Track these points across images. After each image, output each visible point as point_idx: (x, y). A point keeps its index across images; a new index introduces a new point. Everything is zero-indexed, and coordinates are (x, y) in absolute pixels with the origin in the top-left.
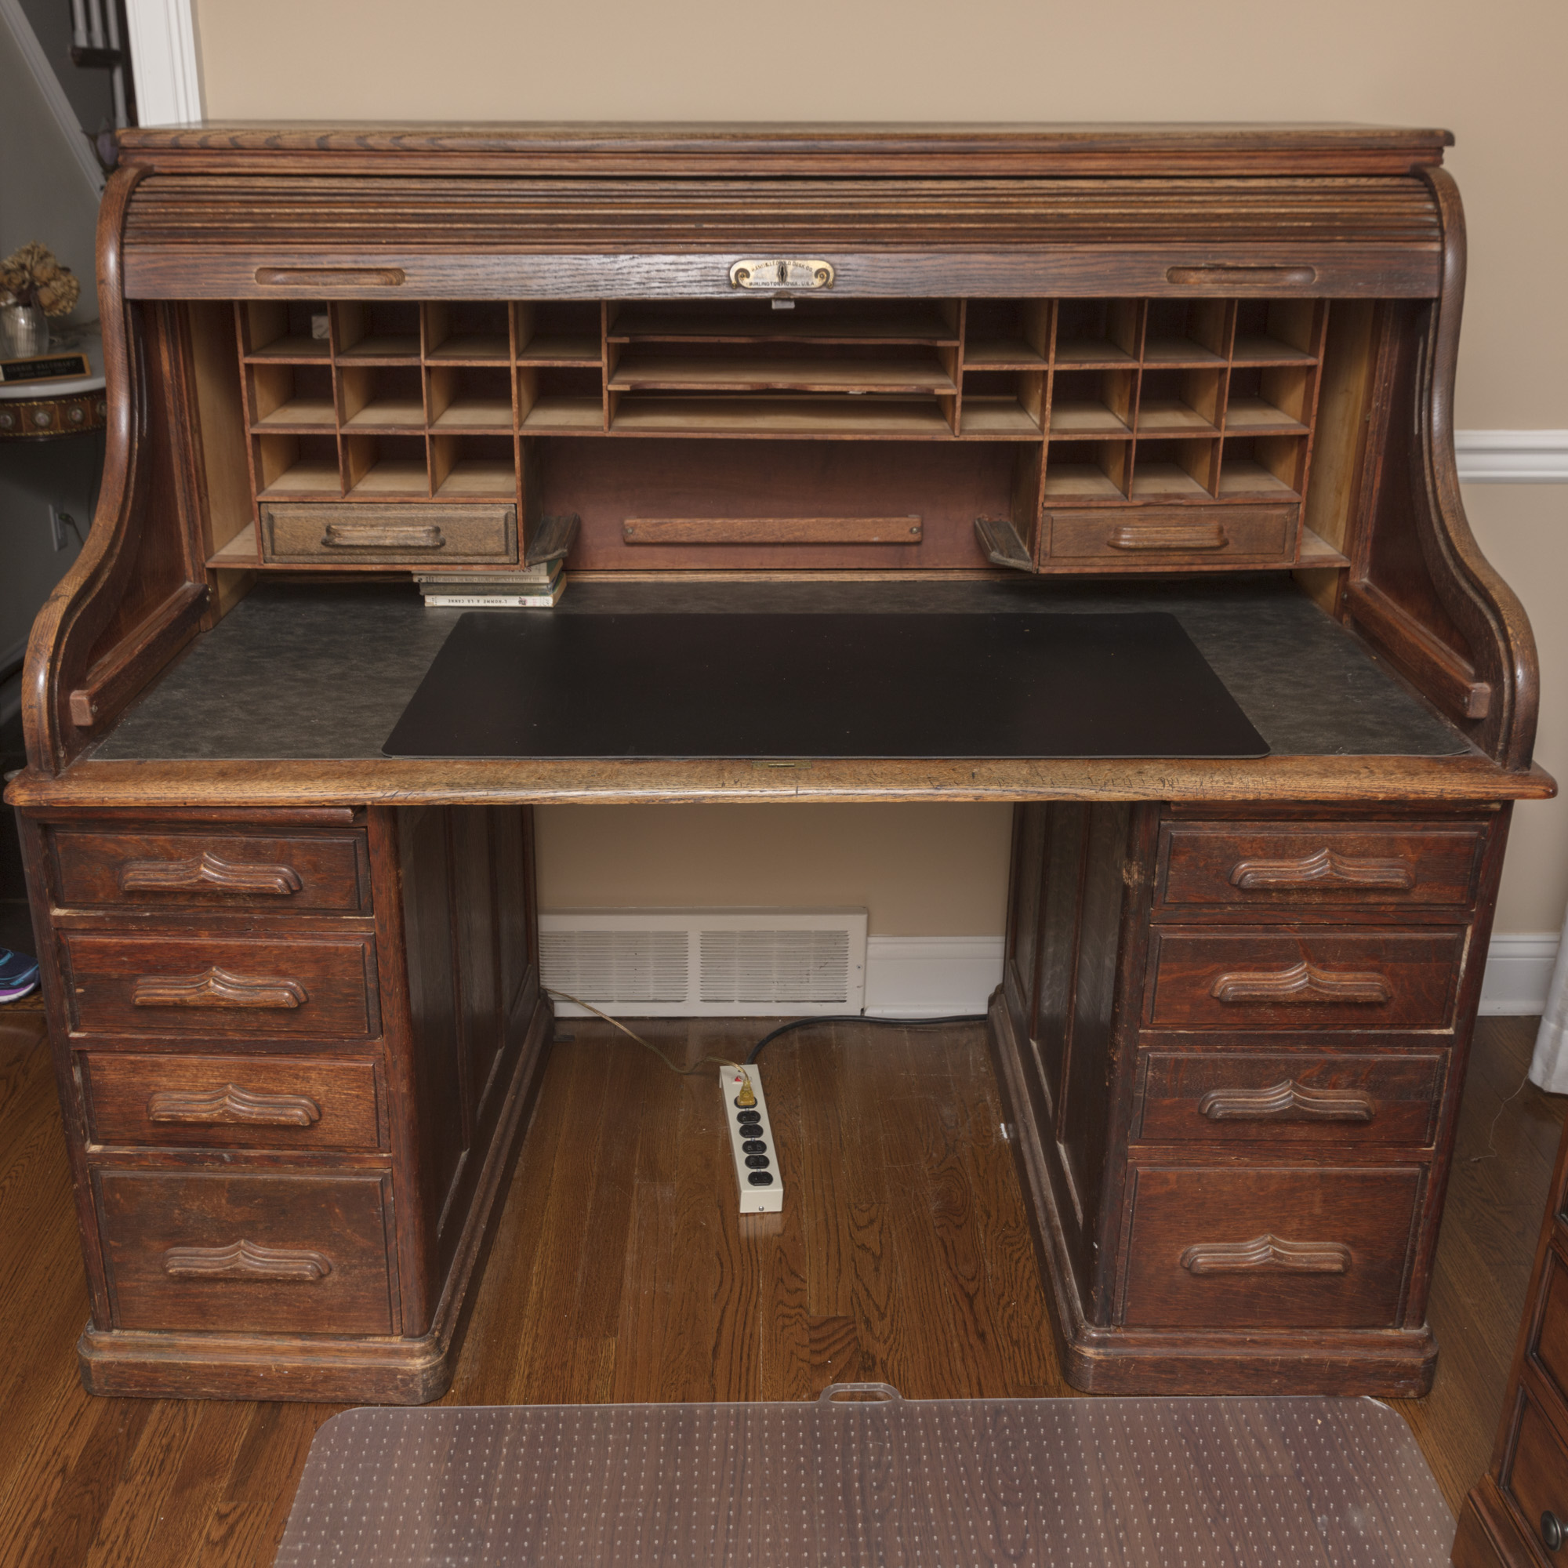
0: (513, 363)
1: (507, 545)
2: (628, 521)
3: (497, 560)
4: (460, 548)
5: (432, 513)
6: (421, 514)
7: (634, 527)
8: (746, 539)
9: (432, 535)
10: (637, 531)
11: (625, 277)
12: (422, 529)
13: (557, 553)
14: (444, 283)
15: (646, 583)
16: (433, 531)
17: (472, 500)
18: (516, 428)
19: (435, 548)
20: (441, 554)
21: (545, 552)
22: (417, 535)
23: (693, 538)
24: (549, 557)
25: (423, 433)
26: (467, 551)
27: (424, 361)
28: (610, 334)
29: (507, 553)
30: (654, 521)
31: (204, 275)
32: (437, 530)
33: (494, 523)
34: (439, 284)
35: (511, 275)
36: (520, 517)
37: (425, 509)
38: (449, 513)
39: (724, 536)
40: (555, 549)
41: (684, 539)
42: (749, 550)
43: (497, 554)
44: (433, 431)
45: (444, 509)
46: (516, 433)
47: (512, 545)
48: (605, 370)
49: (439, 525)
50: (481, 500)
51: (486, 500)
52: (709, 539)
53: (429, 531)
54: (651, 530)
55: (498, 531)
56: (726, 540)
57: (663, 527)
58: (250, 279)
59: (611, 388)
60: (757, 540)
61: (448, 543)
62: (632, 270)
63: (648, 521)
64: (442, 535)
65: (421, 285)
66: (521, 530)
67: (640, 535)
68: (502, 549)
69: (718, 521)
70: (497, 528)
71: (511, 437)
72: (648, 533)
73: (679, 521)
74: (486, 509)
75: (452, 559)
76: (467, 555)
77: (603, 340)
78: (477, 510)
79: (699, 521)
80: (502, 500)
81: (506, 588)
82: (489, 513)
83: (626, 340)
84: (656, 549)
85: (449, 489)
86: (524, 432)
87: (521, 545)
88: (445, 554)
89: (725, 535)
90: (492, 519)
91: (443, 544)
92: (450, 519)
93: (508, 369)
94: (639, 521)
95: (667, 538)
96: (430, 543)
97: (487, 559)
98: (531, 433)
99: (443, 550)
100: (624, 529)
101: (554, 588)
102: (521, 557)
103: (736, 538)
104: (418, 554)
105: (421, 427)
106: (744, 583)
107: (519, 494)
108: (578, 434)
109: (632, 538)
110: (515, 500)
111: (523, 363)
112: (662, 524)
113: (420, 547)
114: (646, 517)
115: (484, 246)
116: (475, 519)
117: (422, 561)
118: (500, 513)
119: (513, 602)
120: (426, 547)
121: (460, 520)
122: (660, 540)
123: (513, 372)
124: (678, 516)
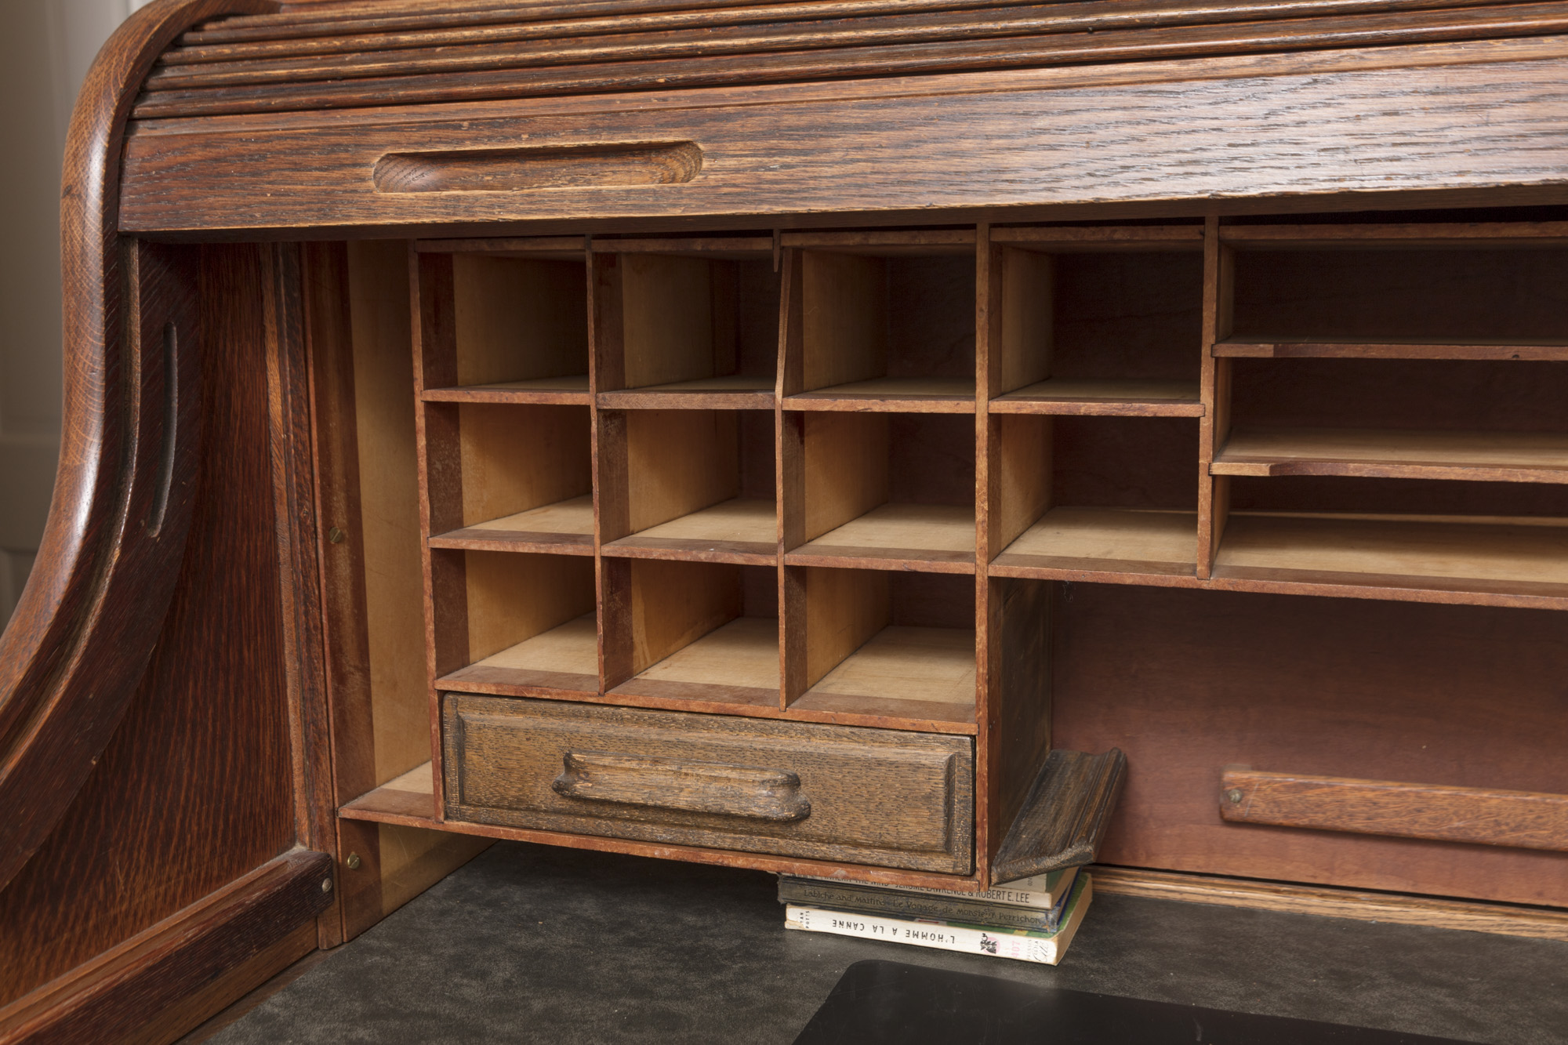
0: (981, 405)
1: (948, 831)
2: (1230, 776)
3: (923, 861)
4: (842, 826)
5: (782, 743)
6: (760, 742)
7: (1246, 788)
8: (1510, 838)
9: (781, 793)
10: (1251, 797)
11: (1292, 133)
12: (759, 777)
13: (1068, 854)
14: (798, 172)
15: (1267, 913)
16: (783, 784)
17: (874, 720)
18: (981, 560)
19: (787, 822)
20: (801, 836)
21: (1041, 850)
22: (747, 790)
23: (1381, 825)
24: (1049, 862)
25: (773, 563)
26: (857, 836)
27: (780, 400)
28: (1222, 338)
29: (947, 849)
30: (1291, 779)
31: (273, 176)
32: (794, 783)
33: (921, 776)
34: (782, 175)
35: (966, 144)
36: (982, 767)
37: (769, 732)
38: (820, 745)
39: (1454, 827)
40: (1066, 843)
41: (1359, 825)
42: (1512, 859)
43: (924, 850)
44: (796, 558)
45: (811, 735)
46: (982, 571)
47: (960, 833)
48: (1206, 426)
49: (798, 770)
50: (893, 722)
51: (906, 722)
52: (1418, 830)
53: (774, 784)
54: (1284, 797)
55: (928, 798)
56: (1459, 836)
57: (1311, 795)
58: (363, 180)
59: (1221, 468)
60: (1535, 843)
61: (814, 814)
62: (1306, 115)
63: (1278, 777)
64: (802, 797)
65: (740, 178)
66: (983, 800)
67: (1257, 807)
68: (938, 839)
69: (1444, 791)
70: (927, 788)
71: (970, 579)
72: (1277, 803)
73: (1350, 783)
74: (904, 743)
75: (824, 850)
76: (856, 844)
77: (1205, 351)
78: (884, 743)
79: (1394, 787)
80: (942, 725)
81: (955, 908)
82: (909, 754)
83: (1264, 350)
84: (1292, 839)
85: (832, 690)
86: (1000, 570)
87: (983, 834)
88: (808, 838)
89: (1456, 824)
90: (917, 767)
91: (803, 815)
92: (822, 760)
93: (971, 418)
94: (1256, 776)
95: (1319, 819)
96: (775, 810)
97: (903, 859)
98: (1016, 572)
99: (805, 827)
100: (1220, 789)
101: (1060, 919)
102: (982, 863)
103: (1486, 834)
104: (750, 833)
105: (769, 550)
106: (1501, 939)
107: (983, 713)
108: (1130, 578)
109: (1239, 812)
110: (972, 728)
111: (1005, 407)
112: (1307, 786)
113: (752, 819)
114: (1270, 769)
115: (903, 80)
116: (879, 763)
117: (759, 847)
118: (938, 755)
119: (967, 941)
120: (765, 820)
121: (846, 762)
122: (1303, 822)
123: (981, 427)
124: (1344, 774)
